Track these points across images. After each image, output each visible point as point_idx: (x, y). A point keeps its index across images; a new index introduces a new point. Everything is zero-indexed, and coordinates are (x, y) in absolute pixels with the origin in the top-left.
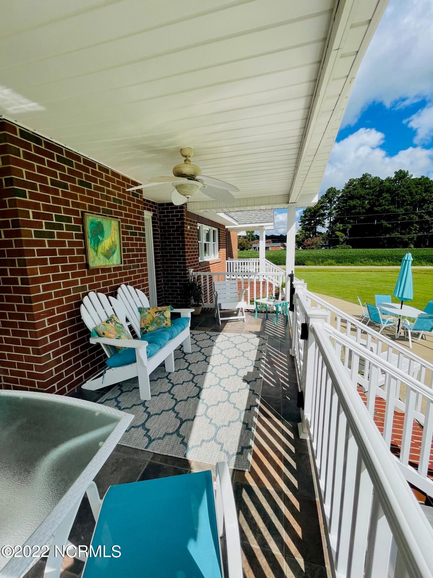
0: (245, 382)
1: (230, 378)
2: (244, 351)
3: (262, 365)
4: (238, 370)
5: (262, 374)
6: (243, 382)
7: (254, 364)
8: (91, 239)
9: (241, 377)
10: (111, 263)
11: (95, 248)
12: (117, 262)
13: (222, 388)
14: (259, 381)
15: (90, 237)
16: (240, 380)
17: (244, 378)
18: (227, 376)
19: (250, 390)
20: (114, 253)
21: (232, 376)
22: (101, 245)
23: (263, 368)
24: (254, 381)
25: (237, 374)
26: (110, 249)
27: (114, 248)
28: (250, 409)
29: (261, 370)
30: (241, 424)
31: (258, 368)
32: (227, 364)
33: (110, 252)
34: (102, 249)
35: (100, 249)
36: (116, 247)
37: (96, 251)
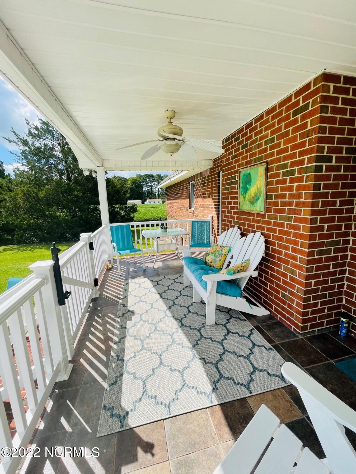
0: (132, 311)
1: (145, 311)
2: (143, 351)
3: (117, 332)
4: (141, 319)
5: (117, 322)
6: (134, 310)
7: (127, 331)
8: (242, 189)
9: (137, 314)
10: (255, 209)
11: (244, 195)
12: (260, 209)
13: (147, 302)
14: (121, 314)
15: (242, 187)
16: (136, 312)
17: (134, 314)
18: (148, 311)
19: (127, 306)
20: (258, 199)
21: (145, 313)
22: (248, 192)
23: (117, 328)
24: (125, 313)
25: (141, 315)
26: (255, 196)
27: (259, 194)
28: (125, 297)
29: (119, 326)
30: (129, 290)
31: (122, 328)
32: (155, 323)
33: (255, 199)
34: (248, 196)
35: (247, 196)
36: (260, 193)
37: (245, 198)
